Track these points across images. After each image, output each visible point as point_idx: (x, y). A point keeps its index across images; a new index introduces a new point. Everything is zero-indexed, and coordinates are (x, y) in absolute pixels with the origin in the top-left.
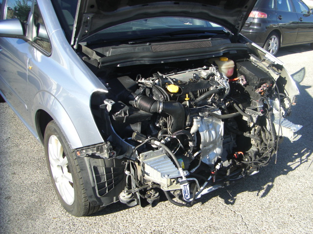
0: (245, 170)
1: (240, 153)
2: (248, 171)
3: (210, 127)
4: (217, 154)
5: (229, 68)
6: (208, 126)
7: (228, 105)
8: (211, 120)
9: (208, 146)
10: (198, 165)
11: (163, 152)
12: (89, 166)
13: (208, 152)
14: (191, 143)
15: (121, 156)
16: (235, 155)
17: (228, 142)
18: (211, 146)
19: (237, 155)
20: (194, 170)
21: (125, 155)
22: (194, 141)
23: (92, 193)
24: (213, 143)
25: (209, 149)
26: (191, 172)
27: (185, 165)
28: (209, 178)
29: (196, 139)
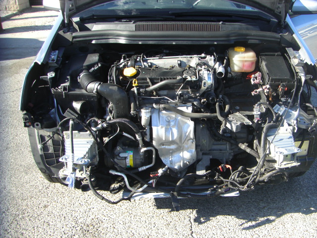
0: (217, 187)
1: (228, 166)
2: (220, 190)
3: (172, 123)
4: (183, 159)
5: (246, 61)
6: (169, 122)
7: (204, 102)
8: (174, 116)
9: (169, 145)
10: (151, 163)
11: (91, 136)
12: (36, 134)
13: (172, 153)
14: (137, 136)
15: (48, 129)
16: (220, 167)
17: (221, 150)
18: (173, 147)
19: (222, 168)
20: (144, 168)
21: (54, 129)
22: (146, 135)
23: (40, 160)
24: (177, 144)
25: (172, 150)
26: (140, 169)
27: (134, 159)
28: (151, 181)
29: (148, 133)
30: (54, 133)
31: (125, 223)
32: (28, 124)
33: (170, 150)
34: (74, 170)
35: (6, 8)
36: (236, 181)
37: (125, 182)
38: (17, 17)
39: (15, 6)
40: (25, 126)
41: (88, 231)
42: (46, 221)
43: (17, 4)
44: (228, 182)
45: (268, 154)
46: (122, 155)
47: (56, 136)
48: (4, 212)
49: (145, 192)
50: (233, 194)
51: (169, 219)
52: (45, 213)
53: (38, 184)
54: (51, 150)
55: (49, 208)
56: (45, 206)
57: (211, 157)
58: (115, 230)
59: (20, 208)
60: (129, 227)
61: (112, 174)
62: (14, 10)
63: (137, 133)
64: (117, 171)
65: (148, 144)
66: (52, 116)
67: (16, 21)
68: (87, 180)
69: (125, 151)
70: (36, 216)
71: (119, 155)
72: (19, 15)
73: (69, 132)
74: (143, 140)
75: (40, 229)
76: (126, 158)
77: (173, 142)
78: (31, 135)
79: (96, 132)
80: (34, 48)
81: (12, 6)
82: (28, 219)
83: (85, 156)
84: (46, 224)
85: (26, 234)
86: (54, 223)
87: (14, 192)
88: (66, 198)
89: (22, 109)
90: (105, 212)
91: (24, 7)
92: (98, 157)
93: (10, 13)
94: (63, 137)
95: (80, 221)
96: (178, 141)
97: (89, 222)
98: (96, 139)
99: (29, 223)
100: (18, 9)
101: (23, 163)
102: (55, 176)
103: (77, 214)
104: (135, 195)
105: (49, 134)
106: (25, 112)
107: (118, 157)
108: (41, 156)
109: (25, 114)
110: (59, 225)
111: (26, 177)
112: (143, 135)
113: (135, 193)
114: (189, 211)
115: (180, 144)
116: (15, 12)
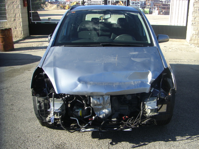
9: (99, 106)
10: (90, 114)
11: (62, 101)
12: (37, 100)
13: (100, 110)
14: (83, 101)
15: (43, 97)
16: (123, 117)
17: (124, 109)
18: (100, 107)
19: (124, 118)
20: (87, 117)
21: (45, 97)
22: (88, 101)
23: (38, 113)
24: (102, 105)
25: (100, 108)
26: (85, 117)
27: (82, 113)
28: (89, 122)
29: (89, 100)
30: (45, 99)
31: (77, 144)
32: (34, 95)
33: (99, 108)
34: (54, 114)
35: (16, 36)
36: (130, 123)
37: (77, 124)
38: (22, 42)
39: (21, 35)
40: (33, 95)
41: (59, 147)
42: (39, 143)
43: (22, 34)
44: (126, 123)
45: (145, 110)
46: (77, 110)
47: (46, 101)
48: (18, 139)
49: (86, 128)
50: (128, 130)
51: (98, 143)
52: (39, 139)
53: (35, 127)
54: (43, 108)
55: (41, 138)
56: (39, 137)
57: (119, 113)
58: (72, 147)
59: (26, 137)
60: (79, 146)
61: (71, 119)
62: (20, 38)
63: (83, 100)
64: (74, 117)
65: (89, 105)
66: (45, 92)
67: (21, 44)
68: (59, 122)
69: (78, 109)
70: (34, 141)
71: (75, 110)
72: (23, 40)
73: (52, 99)
74: (86, 103)
75: (36, 146)
76: (78, 112)
77: (100, 105)
78: (34, 101)
79: (64, 99)
80: (32, 60)
81: (19, 35)
82: (30, 142)
83: (59, 109)
84: (39, 144)
85: (29, 148)
86: (43, 144)
87: (23, 130)
88: (49, 133)
89: (32, 88)
90: (67, 140)
91: (26, 36)
92: (65, 110)
93: (18, 39)
94: (49, 101)
95: (55, 143)
96: (102, 104)
97: (59, 144)
98: (64, 102)
99: (31, 144)
100: (23, 37)
101: (27, 117)
102: (44, 121)
103: (54, 140)
104: (82, 129)
105: (42, 99)
106: (33, 89)
107: (74, 112)
108: (38, 111)
109: (33, 90)
110: (45, 145)
111: (29, 124)
112: (86, 101)
113: (82, 128)
114: (108, 140)
115: (104, 106)
116: (21, 39)
